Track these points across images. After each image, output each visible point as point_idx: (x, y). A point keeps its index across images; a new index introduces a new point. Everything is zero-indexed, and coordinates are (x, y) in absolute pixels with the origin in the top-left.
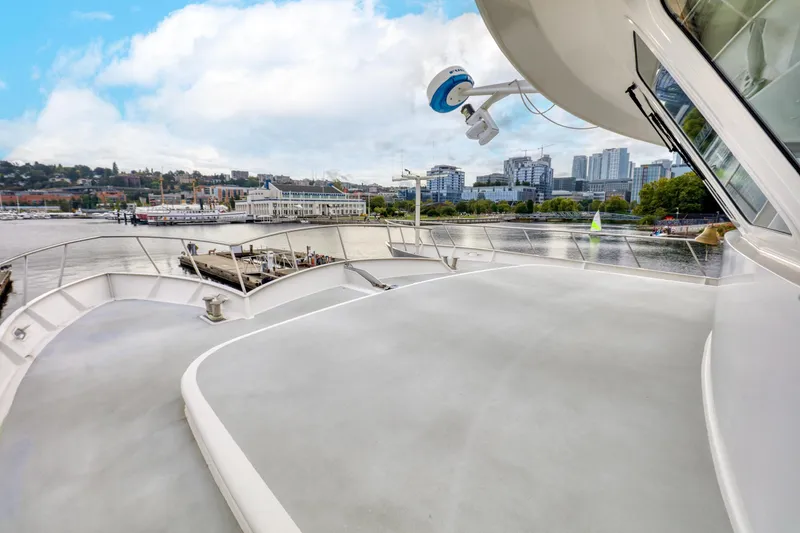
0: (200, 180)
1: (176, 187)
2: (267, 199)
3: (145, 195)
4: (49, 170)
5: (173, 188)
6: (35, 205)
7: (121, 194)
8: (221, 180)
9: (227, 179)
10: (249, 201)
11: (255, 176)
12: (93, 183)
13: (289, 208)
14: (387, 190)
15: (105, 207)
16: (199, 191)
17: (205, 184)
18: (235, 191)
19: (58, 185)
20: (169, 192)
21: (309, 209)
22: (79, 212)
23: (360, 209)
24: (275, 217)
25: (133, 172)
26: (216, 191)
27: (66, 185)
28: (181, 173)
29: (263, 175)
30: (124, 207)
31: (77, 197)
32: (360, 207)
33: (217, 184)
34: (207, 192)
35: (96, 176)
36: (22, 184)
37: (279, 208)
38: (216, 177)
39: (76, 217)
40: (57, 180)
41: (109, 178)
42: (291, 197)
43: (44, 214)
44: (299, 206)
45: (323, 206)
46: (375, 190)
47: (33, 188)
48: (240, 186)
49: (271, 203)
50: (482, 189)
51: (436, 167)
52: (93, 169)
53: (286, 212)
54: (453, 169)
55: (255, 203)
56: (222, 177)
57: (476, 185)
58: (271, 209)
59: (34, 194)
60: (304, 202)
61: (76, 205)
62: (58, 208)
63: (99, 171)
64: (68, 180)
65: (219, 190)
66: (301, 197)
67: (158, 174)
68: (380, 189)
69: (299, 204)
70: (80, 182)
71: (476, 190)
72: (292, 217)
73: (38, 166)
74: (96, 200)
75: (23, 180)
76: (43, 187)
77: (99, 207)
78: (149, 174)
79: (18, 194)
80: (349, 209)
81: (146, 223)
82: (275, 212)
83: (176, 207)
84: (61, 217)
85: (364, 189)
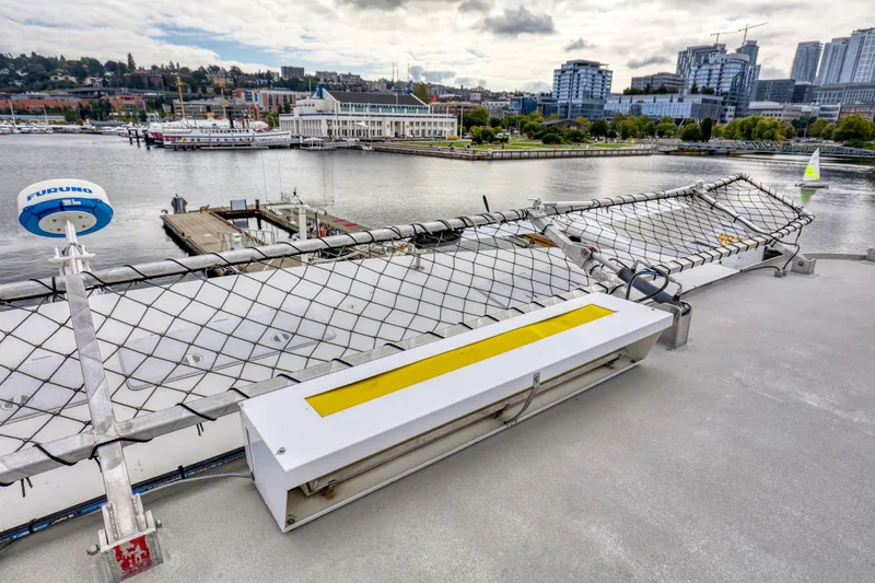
0: (239, 81)
1: (209, 90)
2: (321, 113)
3: (169, 101)
4: (50, 65)
5: (205, 91)
6: (36, 113)
7: (138, 99)
8: (266, 80)
9: (276, 79)
10: (296, 116)
11: (313, 74)
12: (105, 84)
13: (349, 127)
14: (496, 97)
15: (120, 117)
16: (239, 96)
17: (247, 86)
18: (285, 96)
19: (62, 86)
20: (200, 98)
21: (377, 128)
22: (87, 124)
23: (447, 129)
24: (330, 139)
25: (154, 68)
26: (260, 98)
27: (71, 85)
28: (215, 69)
29: (325, 74)
30: (143, 119)
31: (85, 103)
32: (448, 126)
33: (261, 86)
34: (248, 98)
35: (108, 74)
36: (18, 84)
37: (335, 127)
38: (260, 76)
39: (84, 131)
40: (60, 79)
41: (124, 76)
42: (353, 111)
43: (46, 126)
44: (363, 124)
45: (397, 123)
46: (478, 97)
47: (31, 89)
48: (293, 90)
49: (324, 119)
50: (636, 99)
51: (569, 63)
52: (103, 63)
53: (345, 132)
54: (595, 65)
55: (305, 118)
56: (269, 76)
57: (627, 93)
58: (324, 128)
59: (32, 97)
60: (369, 119)
61: (84, 114)
62: (61, 118)
63: (112, 66)
64: (73, 79)
65: (264, 95)
66: (367, 111)
67: (186, 70)
68: (486, 95)
69: (362, 120)
70: (88, 81)
71: (626, 100)
72: (351, 141)
73: (36, 59)
74: (108, 107)
75: (19, 78)
76: (43, 88)
77: (112, 118)
78: (174, 71)
79: (14, 98)
80: (433, 128)
81: (161, 146)
82: (330, 132)
83: (200, 123)
84: (66, 132)
85: (463, 94)
